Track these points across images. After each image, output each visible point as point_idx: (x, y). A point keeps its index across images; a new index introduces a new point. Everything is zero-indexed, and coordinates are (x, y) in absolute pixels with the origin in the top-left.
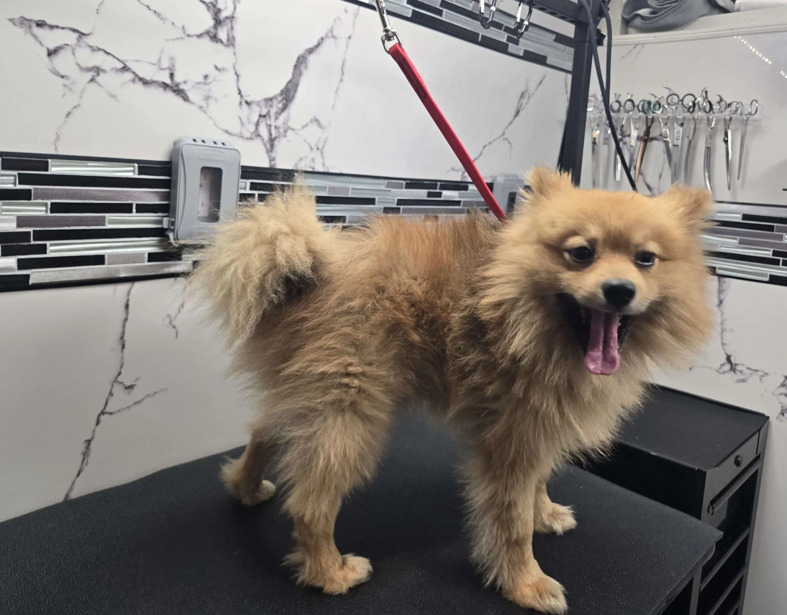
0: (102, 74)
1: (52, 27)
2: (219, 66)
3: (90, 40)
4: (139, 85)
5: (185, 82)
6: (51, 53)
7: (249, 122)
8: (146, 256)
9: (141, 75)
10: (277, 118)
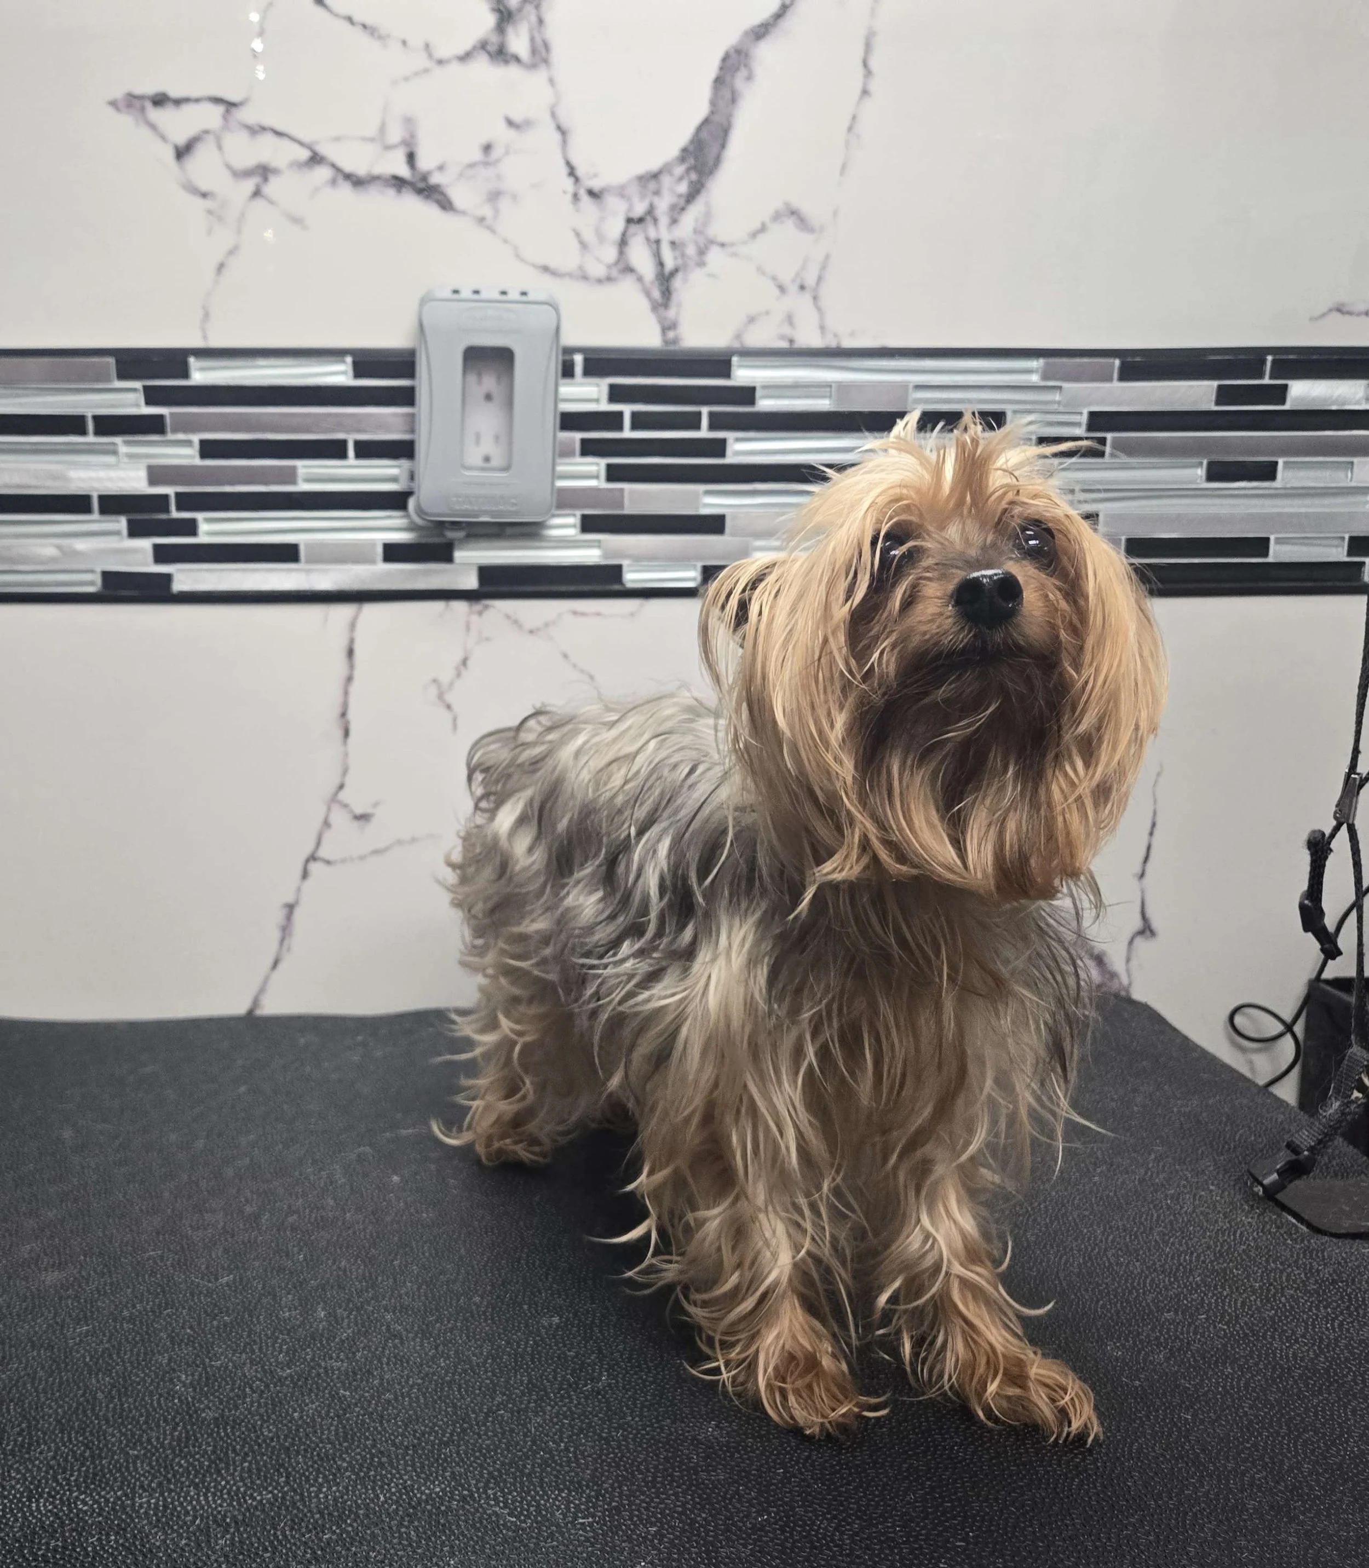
0: (273, 179)
1: (178, 102)
2: (517, 117)
3: (247, 115)
4: (346, 189)
5: (441, 168)
6: (182, 153)
7: (601, 238)
8: (380, 550)
9: (348, 167)
10: (674, 221)
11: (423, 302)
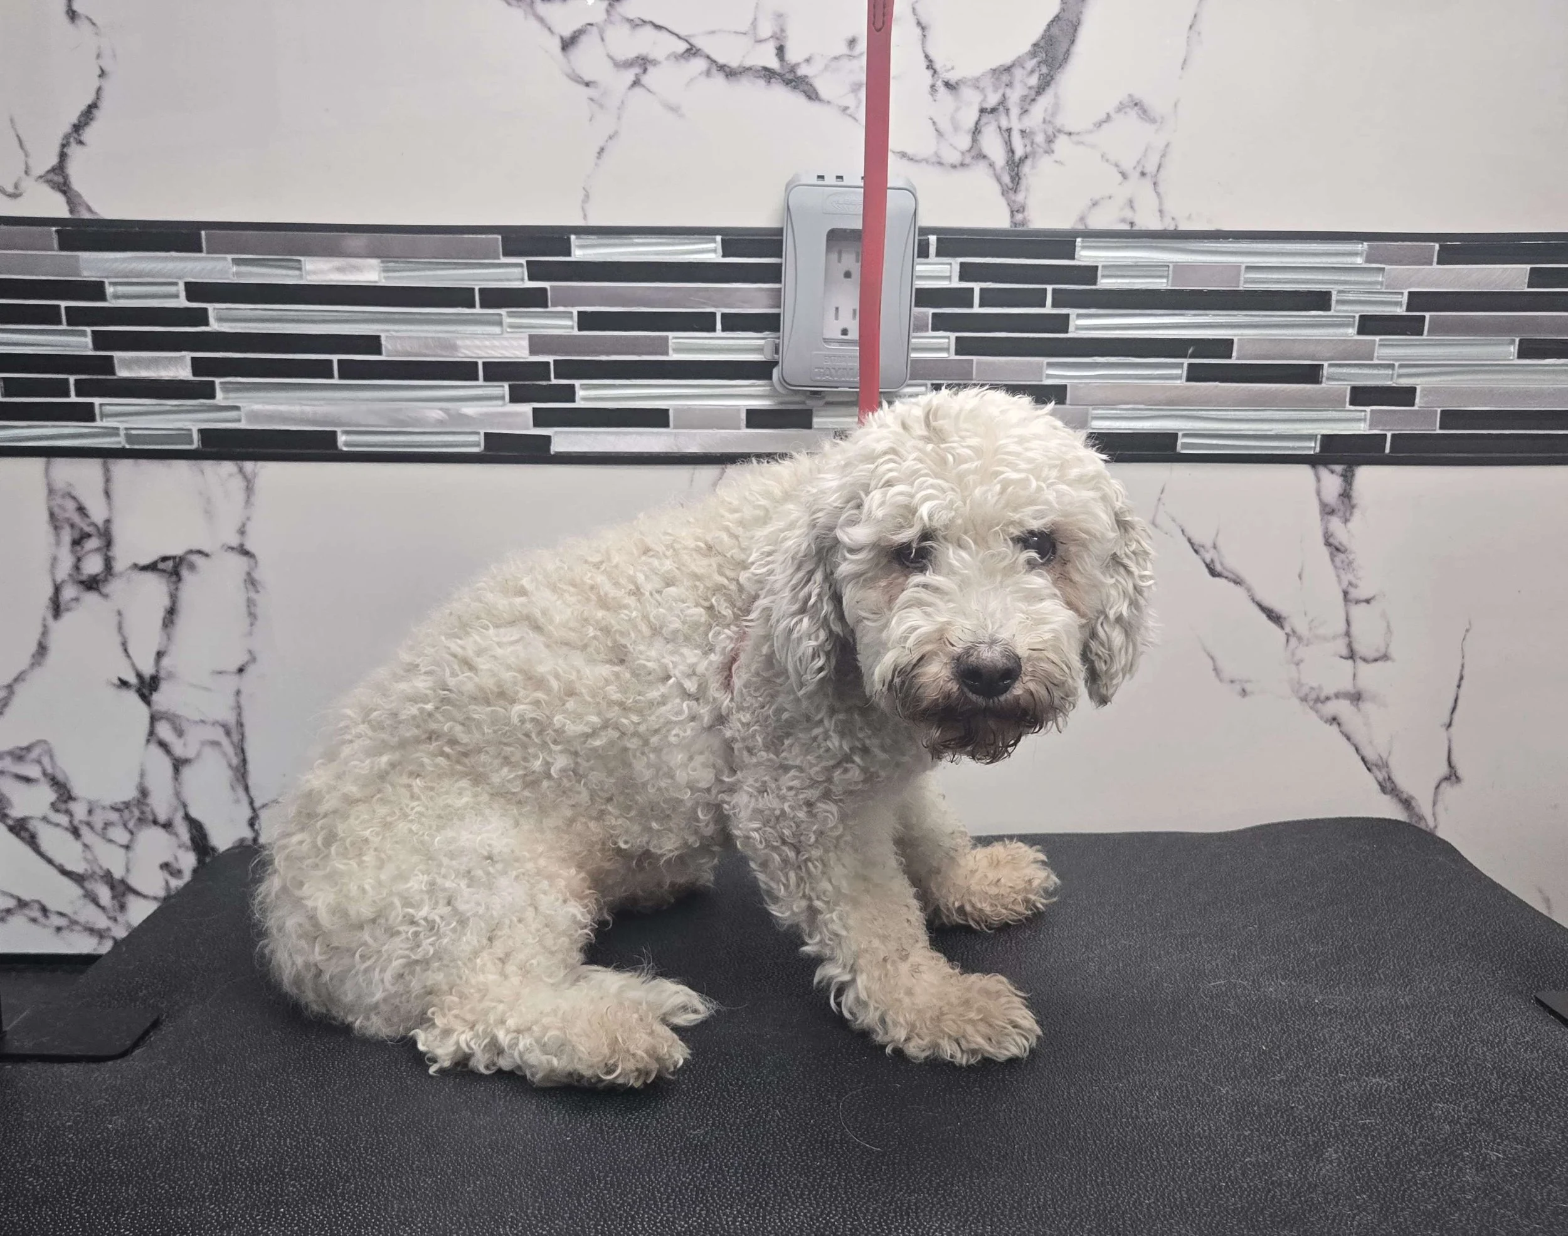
0: (651, 70)
3: (628, 9)
4: (719, 79)
5: (808, 61)
6: (568, 44)
7: (956, 128)
8: (743, 416)
9: (721, 60)
10: (1024, 112)
11: (790, 187)
